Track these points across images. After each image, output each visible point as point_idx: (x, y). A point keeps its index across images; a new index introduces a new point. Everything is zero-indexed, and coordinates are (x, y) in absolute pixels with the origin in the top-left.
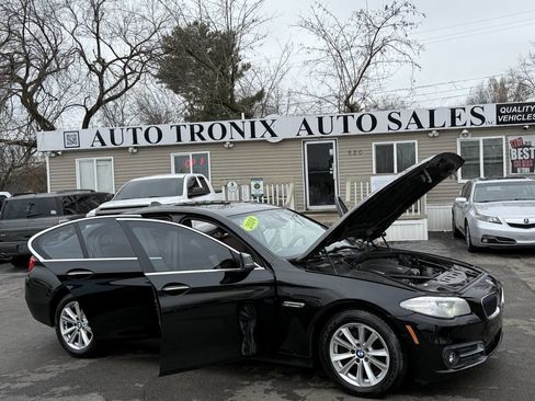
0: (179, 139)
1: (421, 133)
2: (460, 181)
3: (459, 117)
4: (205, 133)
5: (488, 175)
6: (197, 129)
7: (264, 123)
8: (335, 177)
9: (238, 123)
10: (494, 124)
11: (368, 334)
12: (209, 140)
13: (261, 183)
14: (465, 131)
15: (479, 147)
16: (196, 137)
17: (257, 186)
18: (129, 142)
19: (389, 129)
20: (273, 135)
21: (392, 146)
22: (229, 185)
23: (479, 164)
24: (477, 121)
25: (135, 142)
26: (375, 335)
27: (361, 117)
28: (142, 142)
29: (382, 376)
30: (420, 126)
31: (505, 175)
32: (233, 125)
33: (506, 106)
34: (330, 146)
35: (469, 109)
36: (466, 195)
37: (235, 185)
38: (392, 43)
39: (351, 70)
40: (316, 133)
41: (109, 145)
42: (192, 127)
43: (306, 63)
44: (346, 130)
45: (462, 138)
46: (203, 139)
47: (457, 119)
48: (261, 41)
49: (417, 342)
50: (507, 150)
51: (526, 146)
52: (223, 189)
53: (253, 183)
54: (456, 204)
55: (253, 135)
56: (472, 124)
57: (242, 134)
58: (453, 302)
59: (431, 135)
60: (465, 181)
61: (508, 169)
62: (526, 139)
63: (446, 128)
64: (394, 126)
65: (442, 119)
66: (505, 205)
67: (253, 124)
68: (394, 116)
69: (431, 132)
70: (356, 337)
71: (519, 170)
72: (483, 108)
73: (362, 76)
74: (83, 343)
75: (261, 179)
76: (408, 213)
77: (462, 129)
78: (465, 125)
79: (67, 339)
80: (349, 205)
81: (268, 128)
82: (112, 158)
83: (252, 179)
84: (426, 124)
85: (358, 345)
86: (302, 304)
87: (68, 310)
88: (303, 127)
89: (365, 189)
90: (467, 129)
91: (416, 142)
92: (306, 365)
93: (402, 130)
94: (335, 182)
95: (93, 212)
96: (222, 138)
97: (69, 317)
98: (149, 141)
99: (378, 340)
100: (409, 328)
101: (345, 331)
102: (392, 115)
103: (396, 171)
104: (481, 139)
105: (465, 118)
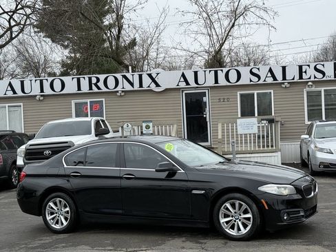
0: (79, 88)
1: (276, 85)
2: (307, 122)
3: (305, 72)
4: (101, 84)
5: (328, 118)
6: (94, 81)
7: (150, 75)
8: (208, 120)
9: (129, 75)
10: (333, 78)
11: (241, 206)
12: (104, 89)
13: (151, 125)
14: (310, 83)
15: (321, 96)
16: (94, 86)
17: (148, 127)
18: (36, 91)
19: (251, 81)
20: (157, 85)
21: (253, 94)
22: (125, 126)
23: (321, 110)
24: (319, 76)
25: (42, 90)
26: (245, 206)
27: (229, 71)
28: (48, 91)
29: (248, 229)
30: (275, 79)
32: (124, 77)
34: (204, 94)
35: (313, 65)
36: (309, 134)
37: (130, 126)
40: (193, 84)
41: (20, 93)
42: (90, 79)
43: (181, 25)
44: (216, 81)
45: (308, 89)
46: (99, 88)
47: (304, 74)
48: (143, 5)
49: (267, 208)
52: (120, 129)
53: (144, 125)
54: (303, 140)
55: (141, 85)
56: (315, 77)
57: (132, 84)
58: (287, 187)
59: (283, 86)
60: (310, 123)
63: (295, 80)
64: (255, 79)
65: (292, 74)
67: (140, 76)
68: (255, 71)
69: (283, 83)
70: (234, 208)
72: (323, 65)
73: (228, 35)
74: (62, 224)
75: (151, 121)
76: (266, 148)
77: (308, 82)
78: (310, 78)
79: (51, 222)
80: (221, 142)
81: (153, 80)
82: (22, 104)
83: (143, 122)
84: (280, 77)
85: (235, 213)
86: (203, 192)
87: (51, 204)
88: (182, 79)
89: (232, 129)
90: (312, 82)
91: (272, 91)
92: (206, 227)
93: (261, 82)
94: (208, 123)
95: (23, 147)
96: (115, 88)
97: (52, 208)
98: (54, 90)
99: (246, 209)
100: (262, 200)
101: (228, 205)
102: (253, 70)
103: (256, 114)
104: (323, 89)
105: (310, 73)
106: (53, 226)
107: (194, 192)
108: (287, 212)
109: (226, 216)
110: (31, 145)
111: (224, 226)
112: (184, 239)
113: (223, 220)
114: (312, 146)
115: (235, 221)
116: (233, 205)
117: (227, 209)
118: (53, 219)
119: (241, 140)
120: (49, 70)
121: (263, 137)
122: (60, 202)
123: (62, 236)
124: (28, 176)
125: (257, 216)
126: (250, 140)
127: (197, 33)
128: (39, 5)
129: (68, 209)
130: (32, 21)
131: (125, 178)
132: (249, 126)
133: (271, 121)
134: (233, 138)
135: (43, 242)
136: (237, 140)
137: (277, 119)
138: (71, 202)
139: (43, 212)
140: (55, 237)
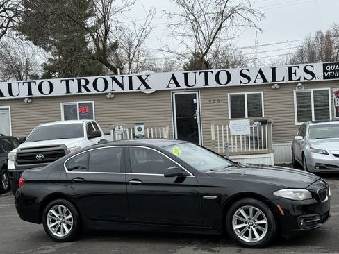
0: (68, 91)
1: (266, 86)
2: (297, 123)
3: (295, 73)
4: (90, 86)
5: (318, 119)
6: (83, 82)
7: (140, 77)
8: (198, 121)
9: (118, 77)
10: (322, 79)
11: (255, 212)
12: (93, 91)
13: (143, 127)
14: (300, 85)
15: (310, 96)
16: (83, 89)
17: (140, 129)
18: (24, 93)
19: (241, 82)
20: (147, 87)
21: (243, 96)
22: (117, 128)
23: (311, 110)
24: (309, 77)
25: (30, 93)
26: (259, 212)
27: (219, 72)
28: (36, 93)
29: (263, 235)
30: (265, 80)
31: (331, 119)
32: (114, 79)
33: (330, 65)
34: (194, 96)
35: (302, 67)
36: (303, 134)
37: (122, 128)
38: (239, 11)
39: (205, 32)
40: (183, 86)
41: (7, 96)
42: (79, 81)
43: (169, 26)
44: (207, 83)
45: (297, 90)
46: (88, 90)
47: (293, 75)
48: (130, 7)
49: (283, 214)
50: (332, 99)
52: (112, 131)
53: (136, 127)
54: (295, 141)
55: (131, 87)
56: (305, 79)
57: (122, 86)
58: (302, 192)
59: (273, 87)
60: (301, 124)
61: (333, 114)
63: (285, 81)
64: (245, 80)
65: (282, 75)
66: (331, 141)
67: (130, 78)
68: (245, 72)
69: (273, 85)
70: (248, 214)
72: (313, 66)
73: (214, 37)
74: (65, 232)
75: (143, 124)
76: (258, 149)
77: (297, 83)
78: (299, 79)
79: (52, 230)
80: (215, 144)
81: (143, 82)
82: (9, 107)
83: (135, 124)
84: (269, 79)
85: (249, 219)
86: (215, 197)
87: (53, 211)
88: (172, 81)
89: (225, 131)
90: (301, 83)
91: (262, 92)
92: (218, 234)
93: (251, 83)
94: (199, 125)
95: (14, 151)
96: (104, 90)
97: (53, 215)
98: (42, 93)
99: (261, 215)
100: (278, 206)
101: (241, 211)
102: (243, 72)
103: (247, 116)
104: (312, 90)
105: (300, 74)
106: (55, 234)
107: (205, 197)
108: (303, 218)
109: (239, 222)
110: (22, 149)
111: (238, 233)
112: (194, 246)
113: (236, 227)
114: (307, 147)
115: (249, 228)
116: (247, 211)
117: (241, 215)
118: (54, 227)
119: (234, 141)
120: (31, 73)
121: (256, 138)
122: (62, 209)
123: (65, 245)
124: (27, 182)
125: (273, 222)
126: (243, 141)
127: (183, 35)
128: (21, 8)
129: (70, 216)
130: (15, 24)
131: (132, 183)
132: (242, 127)
133: (264, 122)
134: (226, 139)
135: (45, 251)
136: (230, 142)
137: (269, 120)
138: (74, 209)
139: (44, 219)
140: (58, 246)
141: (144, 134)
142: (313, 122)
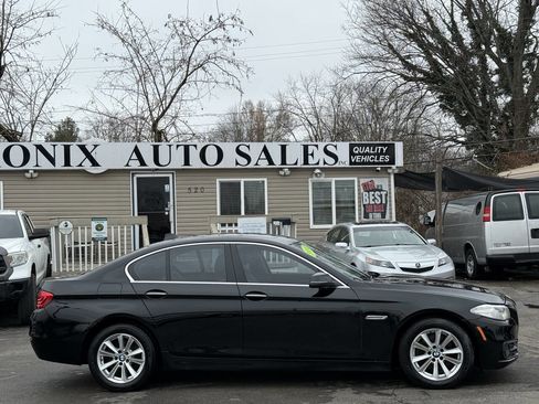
1: (272, 171)
2: (312, 226)
3: (312, 155)
7: (83, 148)
8: (172, 219)
9: (46, 146)
10: (347, 165)
11: (444, 336)
12: (4, 166)
13: (105, 224)
14: (318, 171)
17: (100, 228)
19: (237, 164)
20: (95, 163)
21: (239, 183)
22: (62, 225)
23: (331, 208)
24: (330, 161)
26: (451, 337)
27: (206, 147)
29: (456, 370)
30: (271, 162)
31: (357, 221)
32: (40, 148)
33: (359, 145)
34: (166, 180)
35: (322, 146)
37: (70, 225)
40: (151, 164)
44: (187, 162)
45: (315, 179)
47: (310, 157)
49: (485, 338)
50: (359, 194)
51: (378, 190)
53: (94, 224)
55: (67, 162)
56: (325, 163)
57: (52, 160)
61: (360, 214)
62: (377, 182)
63: (299, 166)
64: (243, 161)
65: (295, 156)
67: (67, 149)
68: (243, 149)
69: (282, 169)
70: (433, 341)
71: (371, 215)
74: (129, 375)
75: (106, 219)
77: (315, 169)
78: (318, 164)
79: (106, 374)
81: (88, 155)
83: (93, 219)
84: (277, 160)
86: (384, 317)
87: (108, 344)
88: (134, 156)
90: (320, 168)
91: (265, 180)
93: (252, 165)
94: (172, 225)
96: (23, 165)
97: (109, 350)
99: (453, 341)
100: (479, 329)
102: (240, 148)
103: (243, 213)
104: (333, 180)
105: (318, 156)
106: (111, 379)
107: (369, 317)
111: (416, 367)
113: (415, 360)
114: (361, 258)
115: (434, 360)
116: (431, 336)
118: (109, 369)
122: (126, 339)
129: (140, 351)
133: (287, 222)
137: (293, 219)
139: (93, 358)
141: (106, 236)
142: (356, 224)
